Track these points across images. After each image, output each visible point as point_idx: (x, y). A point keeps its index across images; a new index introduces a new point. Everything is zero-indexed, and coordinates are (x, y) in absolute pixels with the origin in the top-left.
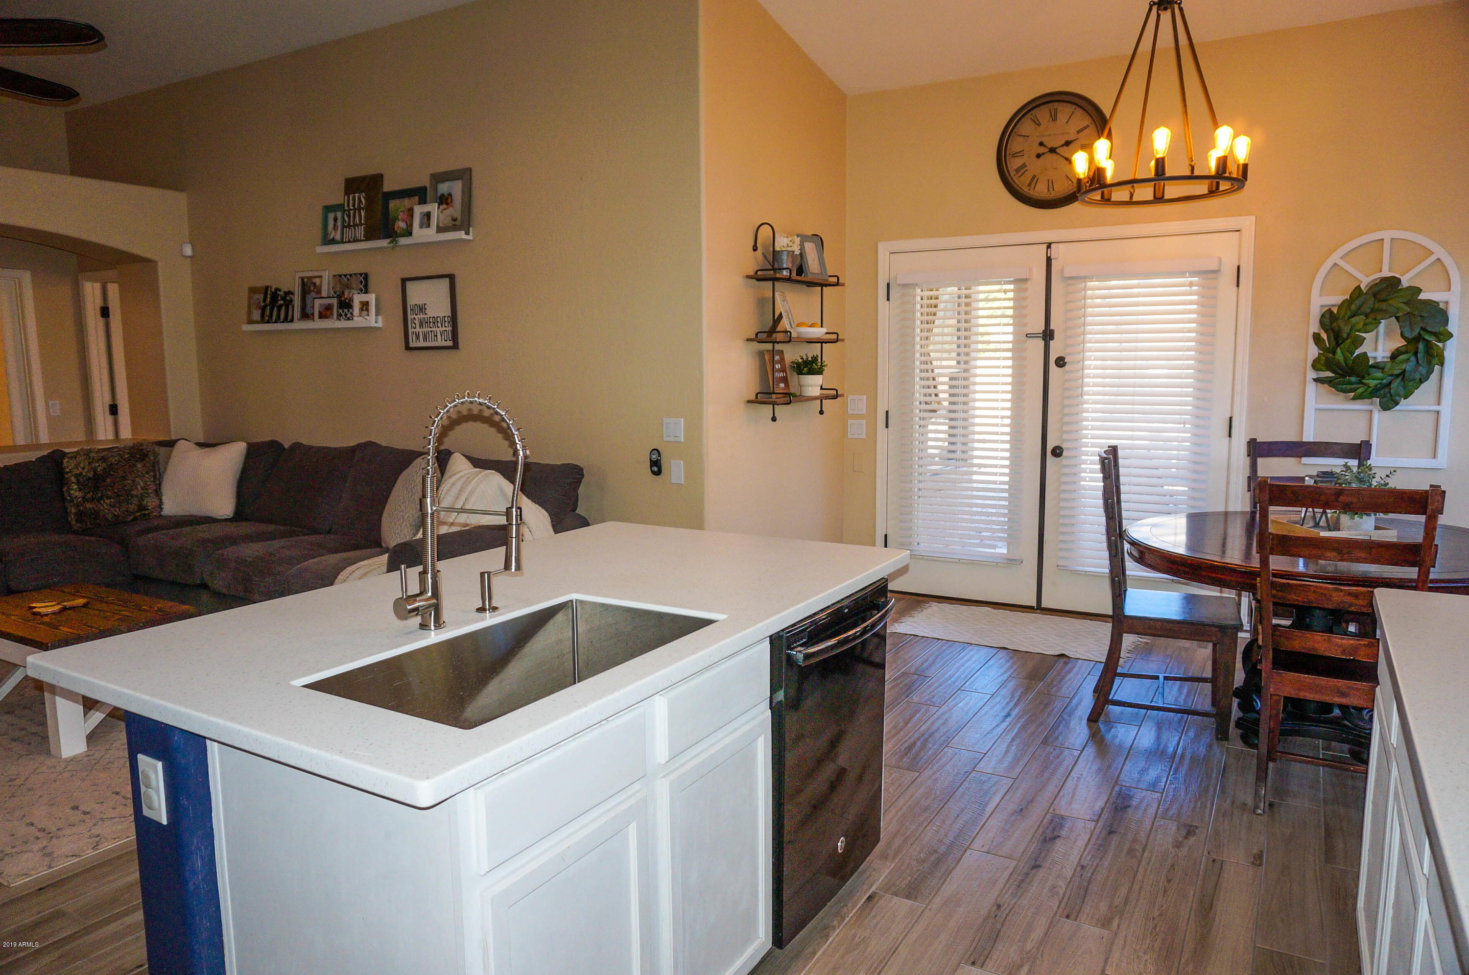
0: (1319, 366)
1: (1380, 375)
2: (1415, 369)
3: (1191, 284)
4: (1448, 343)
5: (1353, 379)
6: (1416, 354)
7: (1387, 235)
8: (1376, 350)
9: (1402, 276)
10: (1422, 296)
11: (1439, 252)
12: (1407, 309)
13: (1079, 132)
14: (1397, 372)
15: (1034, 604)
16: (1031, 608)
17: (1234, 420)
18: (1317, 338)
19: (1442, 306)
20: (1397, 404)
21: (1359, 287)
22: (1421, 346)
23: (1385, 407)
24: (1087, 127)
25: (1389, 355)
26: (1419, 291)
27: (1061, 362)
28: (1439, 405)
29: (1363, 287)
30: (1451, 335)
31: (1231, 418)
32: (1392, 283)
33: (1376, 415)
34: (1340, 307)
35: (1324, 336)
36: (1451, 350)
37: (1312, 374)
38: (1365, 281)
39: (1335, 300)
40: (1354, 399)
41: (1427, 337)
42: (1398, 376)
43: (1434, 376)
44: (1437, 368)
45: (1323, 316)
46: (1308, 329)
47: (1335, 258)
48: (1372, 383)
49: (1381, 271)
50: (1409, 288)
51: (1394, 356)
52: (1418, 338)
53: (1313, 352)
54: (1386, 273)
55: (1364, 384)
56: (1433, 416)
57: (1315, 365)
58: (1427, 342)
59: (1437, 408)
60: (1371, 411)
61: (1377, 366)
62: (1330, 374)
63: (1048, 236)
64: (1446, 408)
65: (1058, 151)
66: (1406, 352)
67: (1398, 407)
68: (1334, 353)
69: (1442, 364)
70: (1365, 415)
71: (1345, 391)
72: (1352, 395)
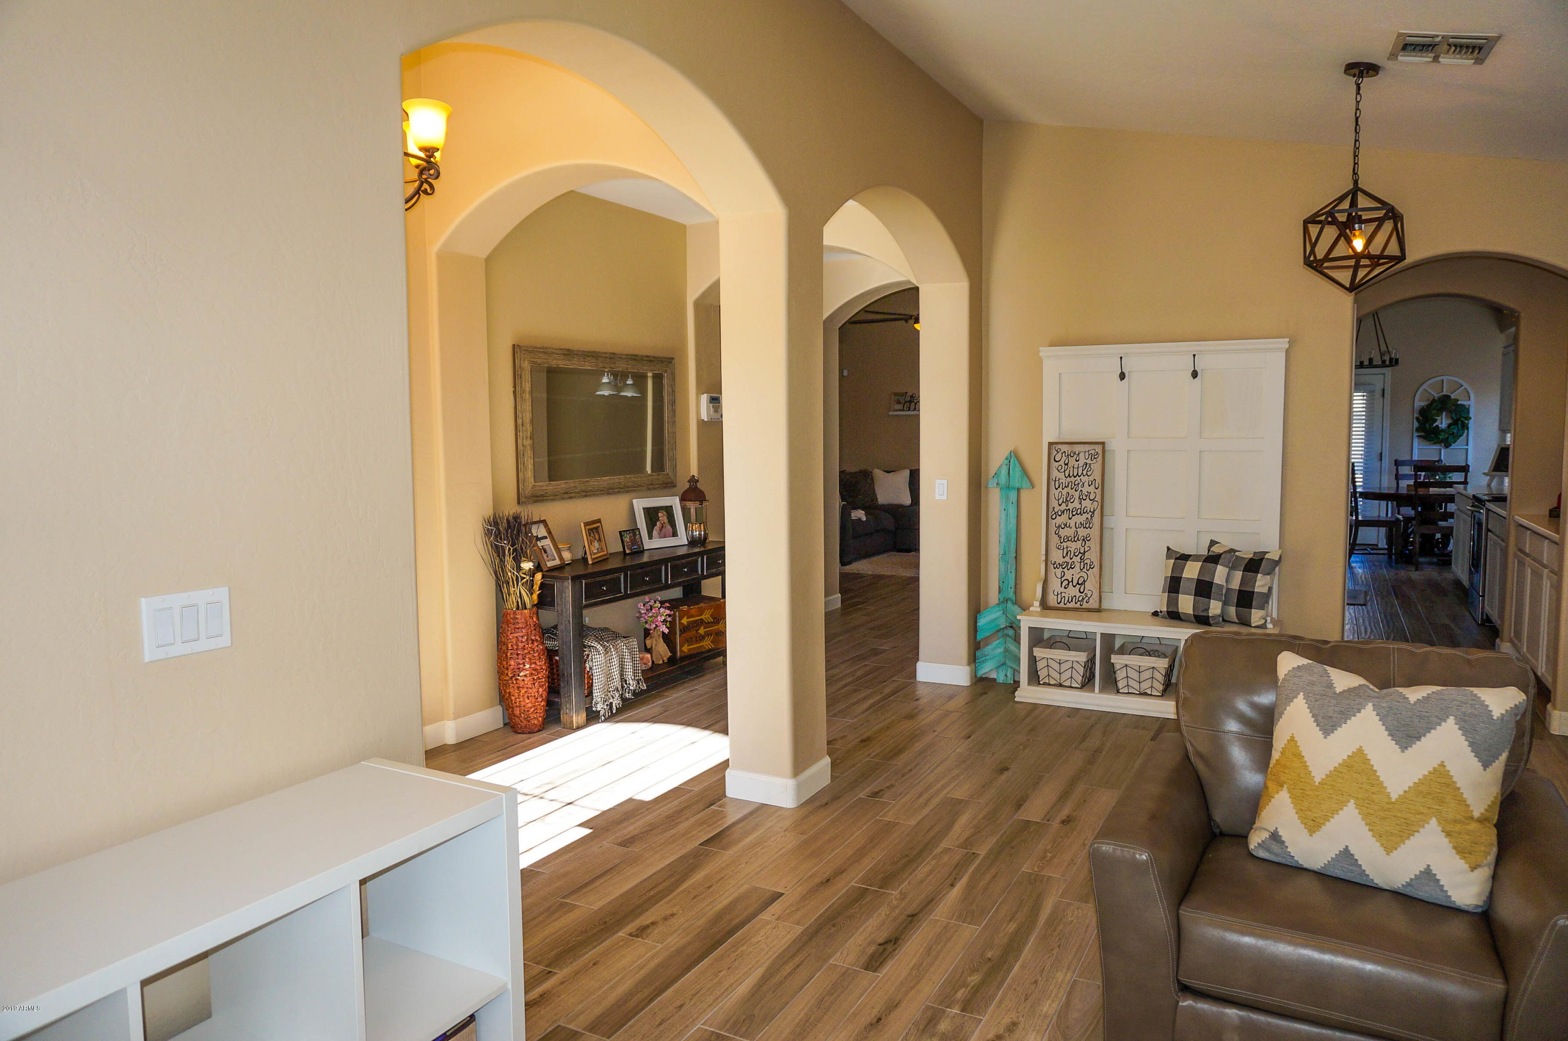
0: (1419, 430)
1: (1443, 434)
2: (1458, 432)
3: (1363, 396)
4: (1470, 421)
5: (1433, 436)
6: (1458, 426)
7: (1445, 378)
8: (1442, 423)
9: (1452, 393)
10: (1459, 403)
11: (1465, 385)
12: (1454, 408)
14: (1451, 433)
17: (1383, 455)
18: (1418, 419)
19: (1467, 406)
20: (1451, 445)
21: (1434, 399)
22: (1460, 422)
23: (1446, 447)
25: (1446, 426)
26: (1458, 400)
28: (1467, 445)
29: (1436, 398)
30: (1471, 418)
31: (1381, 454)
32: (1448, 397)
33: (1443, 451)
34: (1427, 406)
35: (1420, 418)
36: (1471, 424)
37: (1416, 434)
38: (1437, 396)
39: (1423, 404)
40: (1434, 444)
41: (1462, 419)
42: (1451, 434)
43: (1465, 434)
44: (1466, 431)
45: (1420, 410)
46: (1413, 416)
47: (1424, 386)
48: (1441, 437)
49: (1442, 392)
50: (1455, 399)
51: (1449, 426)
52: (1458, 419)
53: (1416, 424)
54: (1445, 393)
55: (1439, 438)
56: (1464, 452)
57: (1417, 430)
58: (1463, 422)
59: (1466, 447)
60: (1440, 450)
61: (1443, 431)
62: (1423, 434)
64: (1470, 447)
66: (1454, 425)
68: (1425, 424)
69: (1468, 429)
70: (1438, 451)
71: (1430, 441)
72: (1432, 442)
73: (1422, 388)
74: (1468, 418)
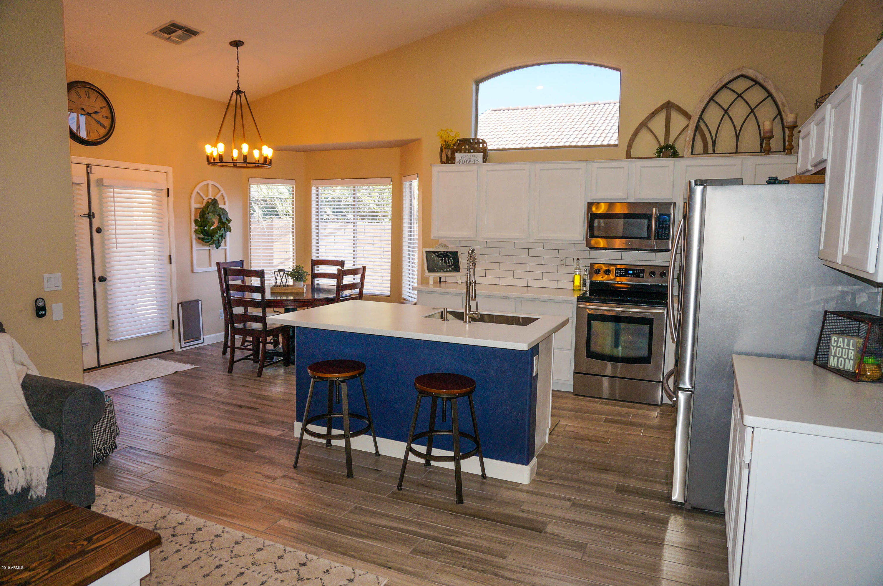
0: (198, 232)
5: (210, 237)
7: (210, 182)
9: (216, 198)
11: (223, 191)
12: (218, 211)
13: (101, 108)
14: (221, 235)
15: (96, 365)
16: (96, 368)
17: (172, 256)
18: (196, 221)
19: (224, 209)
20: (220, 246)
23: (217, 248)
24: (104, 107)
27: (99, 231)
29: (208, 202)
33: (212, 251)
35: (200, 220)
37: (195, 236)
38: (205, 199)
39: (201, 206)
41: (224, 226)
46: (192, 217)
47: (197, 189)
53: (194, 227)
54: (211, 197)
55: (212, 239)
56: (224, 250)
57: (196, 231)
59: (225, 247)
62: (201, 236)
63: (89, 161)
64: (228, 247)
65: (91, 115)
66: (221, 226)
67: (220, 248)
70: (208, 251)
71: (206, 242)
72: (208, 244)
73: (194, 193)
74: (229, 221)
